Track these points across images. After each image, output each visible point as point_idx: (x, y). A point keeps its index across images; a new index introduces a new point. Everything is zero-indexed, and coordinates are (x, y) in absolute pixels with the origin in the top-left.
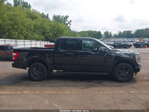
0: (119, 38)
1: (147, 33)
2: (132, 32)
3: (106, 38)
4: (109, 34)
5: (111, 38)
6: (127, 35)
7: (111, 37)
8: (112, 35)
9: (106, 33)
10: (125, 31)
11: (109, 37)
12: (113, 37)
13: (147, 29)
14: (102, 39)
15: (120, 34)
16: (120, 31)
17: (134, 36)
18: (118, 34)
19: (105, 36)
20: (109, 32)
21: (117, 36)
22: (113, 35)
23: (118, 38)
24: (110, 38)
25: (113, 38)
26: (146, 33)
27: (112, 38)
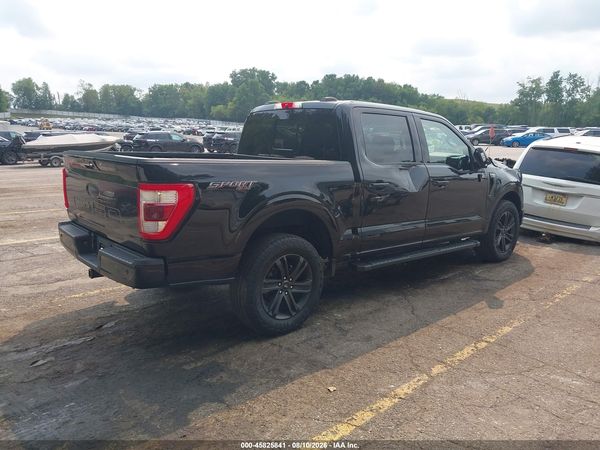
0: (86, 114)
1: (189, 101)
2: (137, 94)
3: (26, 111)
4: (39, 93)
5: (49, 112)
6: (119, 104)
7: (51, 107)
8: (51, 98)
9: (25, 88)
10: (111, 84)
11: (37, 108)
12: (60, 108)
13: (187, 85)
14: (8, 115)
15: (89, 95)
16: (90, 85)
17: (145, 110)
18: (80, 96)
19: (18, 100)
20: (39, 86)
21: (79, 106)
22: (59, 101)
23: (81, 114)
24: (44, 112)
25: (59, 113)
26: (185, 99)
27: (54, 112)
